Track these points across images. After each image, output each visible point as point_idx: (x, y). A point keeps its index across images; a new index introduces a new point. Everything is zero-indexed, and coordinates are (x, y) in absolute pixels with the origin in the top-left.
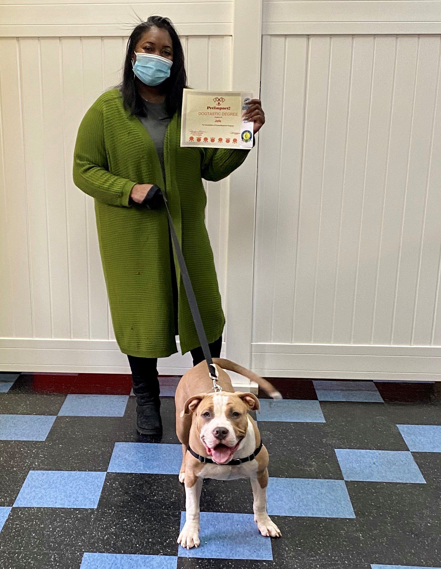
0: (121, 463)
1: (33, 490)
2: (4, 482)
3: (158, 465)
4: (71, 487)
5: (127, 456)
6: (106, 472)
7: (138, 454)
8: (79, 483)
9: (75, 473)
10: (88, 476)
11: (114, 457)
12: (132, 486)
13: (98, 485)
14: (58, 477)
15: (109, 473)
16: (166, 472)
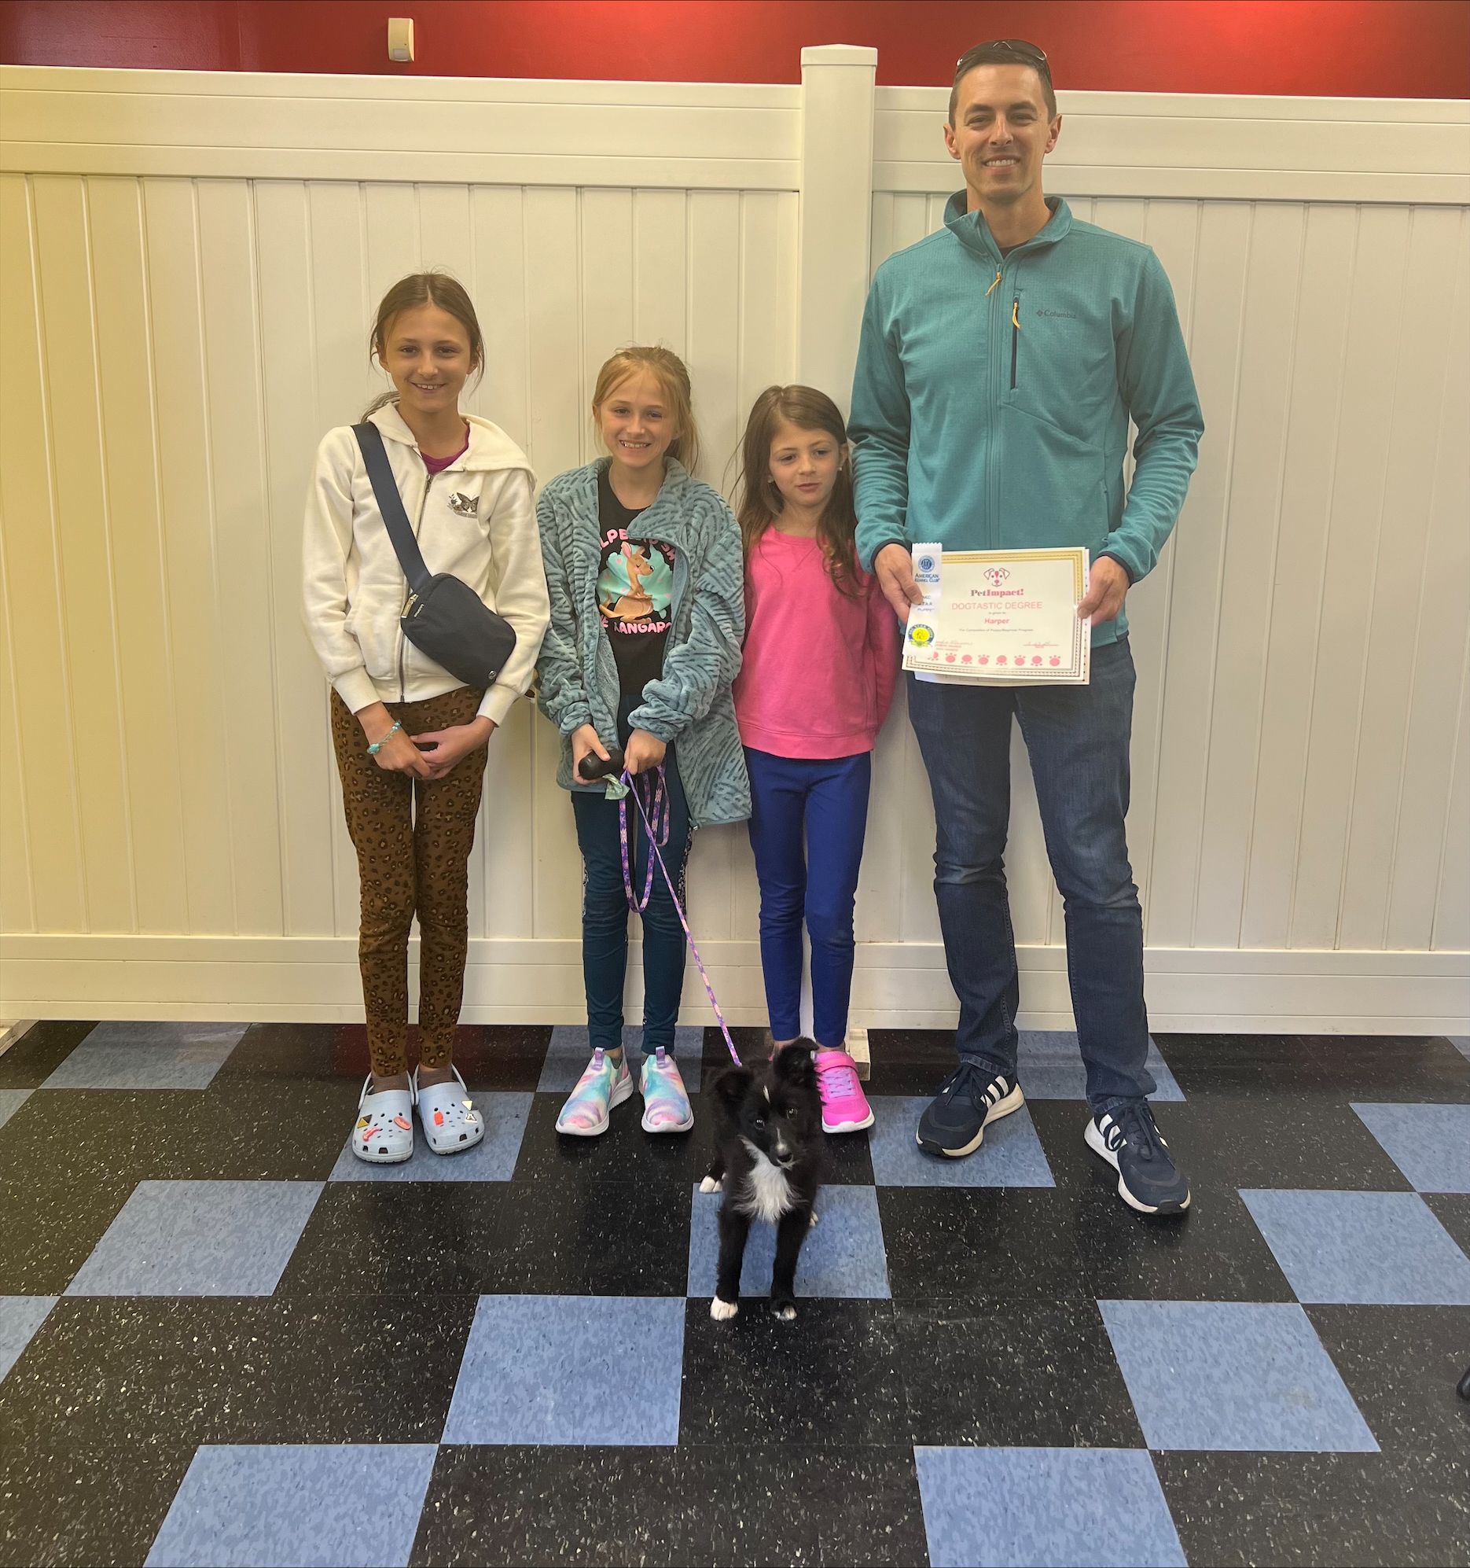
0: (486, 1396)
1: (192, 1548)
2: (106, 1508)
3: (598, 1398)
4: (318, 1529)
5: (507, 1364)
6: (437, 1445)
7: (540, 1351)
8: (341, 1510)
9: (338, 1456)
10: (378, 1465)
11: (469, 1364)
12: (512, 1513)
13: (404, 1514)
14: (284, 1474)
15: (443, 1448)
16: (622, 1438)
